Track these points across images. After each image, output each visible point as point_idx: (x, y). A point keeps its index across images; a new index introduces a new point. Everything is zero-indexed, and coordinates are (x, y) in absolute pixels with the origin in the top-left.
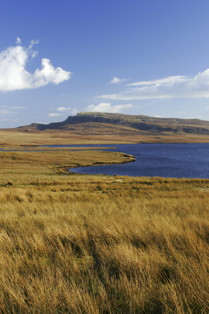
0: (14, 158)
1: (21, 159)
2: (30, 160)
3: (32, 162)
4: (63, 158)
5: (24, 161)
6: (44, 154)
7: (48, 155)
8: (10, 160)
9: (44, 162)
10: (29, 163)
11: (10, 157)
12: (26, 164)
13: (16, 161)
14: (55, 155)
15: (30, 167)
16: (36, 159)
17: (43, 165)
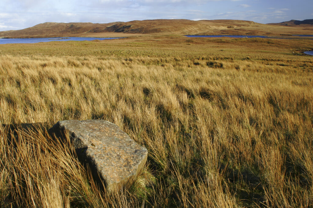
0: (268, 43)
1: (273, 43)
2: (279, 44)
3: (280, 46)
4: (303, 44)
5: (275, 45)
6: (290, 41)
7: (293, 42)
8: (266, 44)
9: (288, 46)
10: (278, 46)
11: (266, 42)
12: (276, 47)
13: (270, 44)
14: (297, 42)
15: (278, 49)
16: (283, 44)
17: (287, 48)
